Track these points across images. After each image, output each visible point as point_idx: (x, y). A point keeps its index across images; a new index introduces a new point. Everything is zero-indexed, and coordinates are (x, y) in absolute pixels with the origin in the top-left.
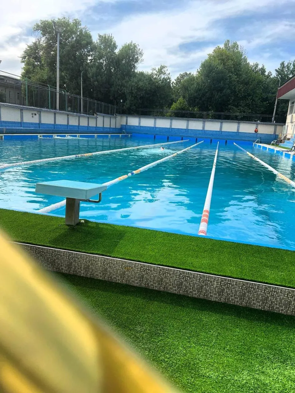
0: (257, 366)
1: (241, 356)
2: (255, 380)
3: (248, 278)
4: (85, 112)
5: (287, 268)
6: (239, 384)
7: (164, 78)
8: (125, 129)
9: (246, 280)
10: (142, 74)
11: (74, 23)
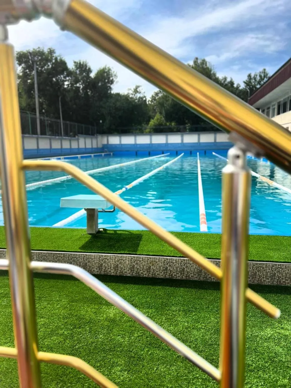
0: (277, 324)
1: (263, 319)
2: (278, 334)
3: (257, 260)
4: (67, 134)
5: (287, 249)
6: (266, 337)
7: (140, 97)
8: (107, 148)
9: (255, 261)
10: (118, 95)
11: (48, 52)
